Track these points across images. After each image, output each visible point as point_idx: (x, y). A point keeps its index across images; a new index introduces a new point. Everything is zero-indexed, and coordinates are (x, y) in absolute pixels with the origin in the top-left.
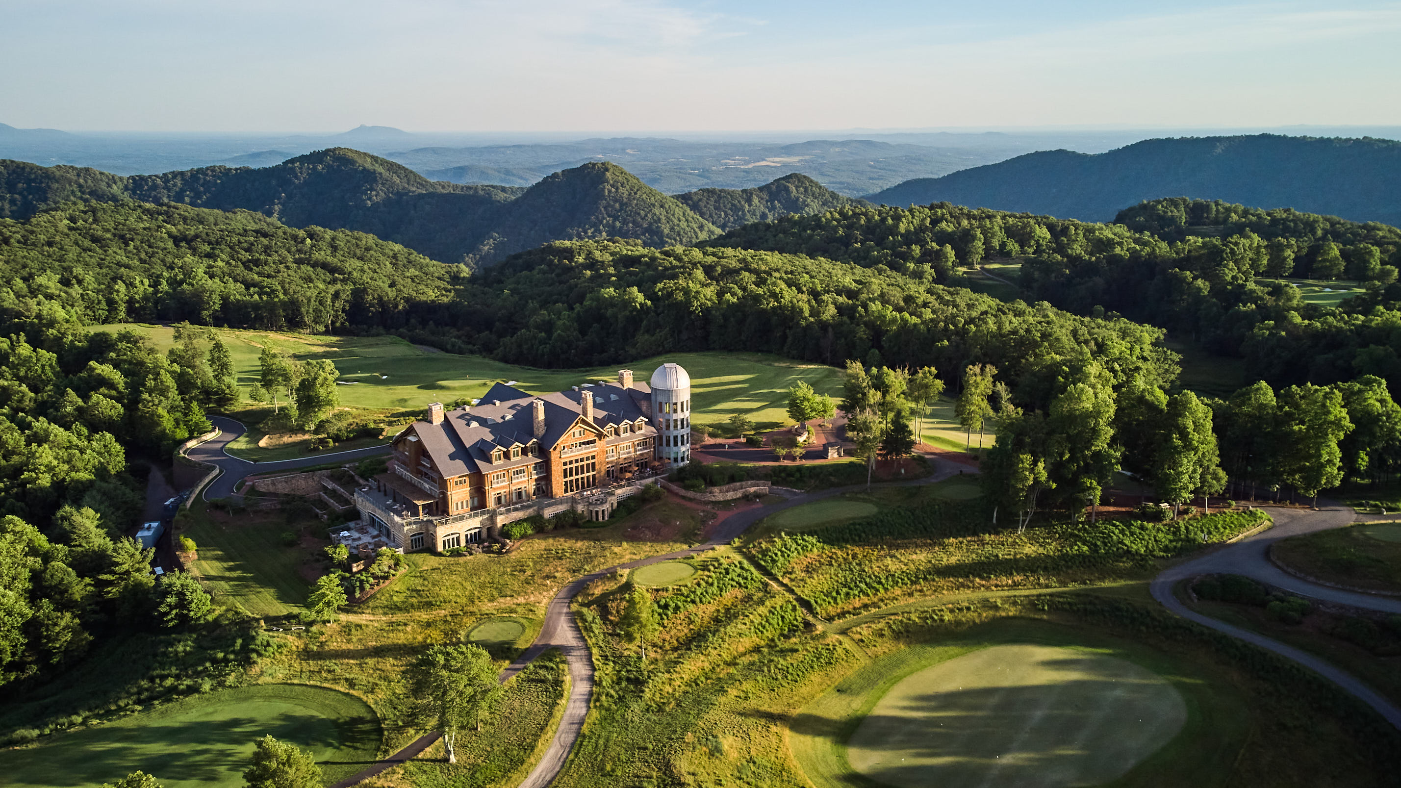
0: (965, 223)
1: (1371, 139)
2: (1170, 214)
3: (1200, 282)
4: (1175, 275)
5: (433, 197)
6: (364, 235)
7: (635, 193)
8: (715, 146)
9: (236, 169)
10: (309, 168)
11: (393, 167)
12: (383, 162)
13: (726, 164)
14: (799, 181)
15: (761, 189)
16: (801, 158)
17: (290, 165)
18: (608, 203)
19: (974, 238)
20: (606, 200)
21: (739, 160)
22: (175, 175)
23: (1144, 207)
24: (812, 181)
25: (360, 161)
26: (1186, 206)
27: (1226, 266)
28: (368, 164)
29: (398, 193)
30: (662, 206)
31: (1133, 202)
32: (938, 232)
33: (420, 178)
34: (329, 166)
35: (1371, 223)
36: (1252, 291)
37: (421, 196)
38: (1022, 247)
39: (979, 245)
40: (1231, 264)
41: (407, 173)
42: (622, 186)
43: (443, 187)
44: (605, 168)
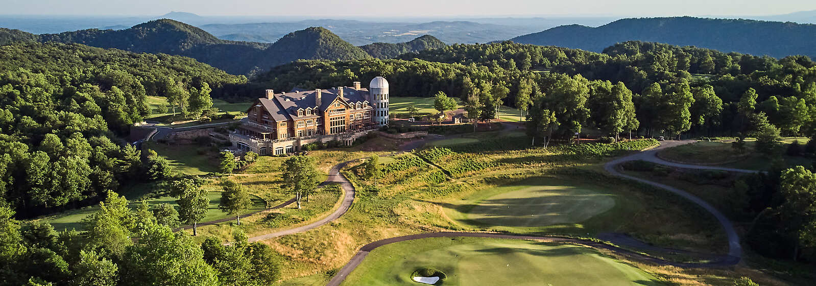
0: (521, 50)
1: (743, 19)
2: (631, 48)
3: (642, 72)
4: (629, 68)
5: (220, 45)
6: (189, 58)
7: (337, 44)
8: (379, 24)
9: (104, 31)
10: (147, 30)
11: (196, 30)
12: (191, 27)
13: (386, 34)
14: (429, 39)
15: (408, 43)
17: (136, 29)
18: (321, 50)
19: (526, 57)
20: (320, 48)
21: (393, 32)
22: (67, 33)
23: (617, 46)
24: (436, 39)
25: (178, 26)
26: (640, 45)
27: (655, 64)
28: (182, 28)
29: (200, 44)
30: (352, 52)
31: (613, 44)
32: (507, 54)
33: (212, 36)
34: (159, 30)
35: (734, 52)
36: (667, 75)
37: (213, 46)
38: (551, 62)
39: (529, 60)
40: (658, 63)
41: (205, 34)
42: (329, 40)
43: (225, 42)
44: (320, 30)
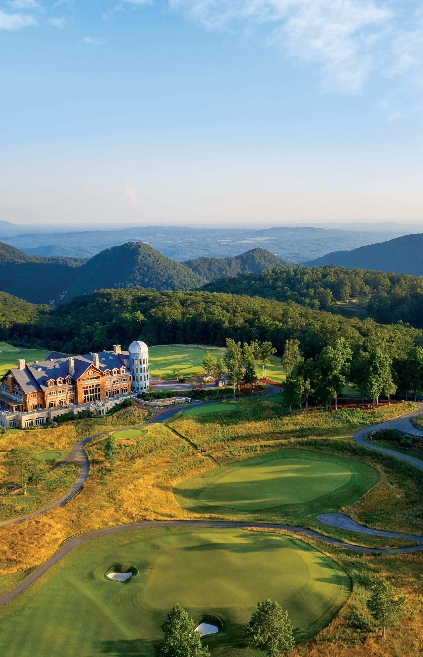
0: (342, 276)
5: (29, 264)
7: (157, 261)
8: (214, 231)
11: (5, 247)
13: (220, 242)
14: (261, 252)
15: (237, 258)
16: (268, 238)
18: (140, 267)
19: (345, 285)
20: (139, 265)
21: (228, 240)
24: (269, 253)
29: (8, 263)
30: (174, 269)
32: (325, 282)
33: (22, 253)
37: (23, 265)
38: (373, 290)
39: (348, 288)
41: (14, 250)
42: (149, 257)
43: (37, 259)
44: (138, 245)
